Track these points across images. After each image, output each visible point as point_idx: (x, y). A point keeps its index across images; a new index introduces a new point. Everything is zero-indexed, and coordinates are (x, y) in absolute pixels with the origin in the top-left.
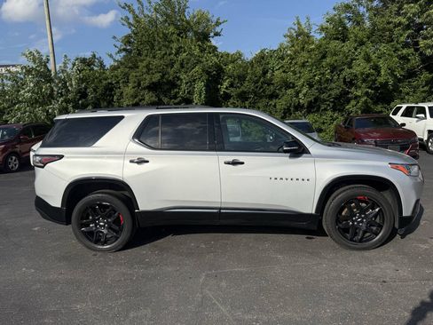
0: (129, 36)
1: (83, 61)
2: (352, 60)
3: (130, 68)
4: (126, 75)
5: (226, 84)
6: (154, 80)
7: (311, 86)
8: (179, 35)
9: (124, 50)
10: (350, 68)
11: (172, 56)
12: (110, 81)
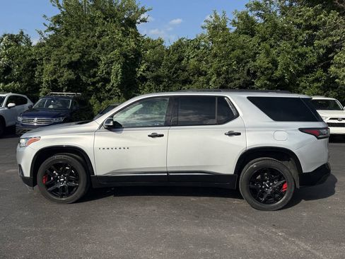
0: (59, 16)
1: (11, 37)
2: (256, 54)
3: (54, 46)
4: (49, 53)
5: (143, 67)
6: (73, 59)
7: (219, 75)
8: (105, 19)
9: (52, 29)
10: (254, 61)
11: (95, 38)
12: (33, 57)
